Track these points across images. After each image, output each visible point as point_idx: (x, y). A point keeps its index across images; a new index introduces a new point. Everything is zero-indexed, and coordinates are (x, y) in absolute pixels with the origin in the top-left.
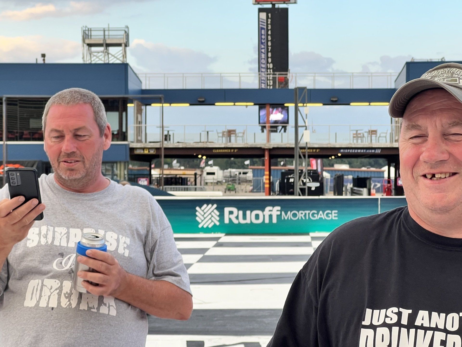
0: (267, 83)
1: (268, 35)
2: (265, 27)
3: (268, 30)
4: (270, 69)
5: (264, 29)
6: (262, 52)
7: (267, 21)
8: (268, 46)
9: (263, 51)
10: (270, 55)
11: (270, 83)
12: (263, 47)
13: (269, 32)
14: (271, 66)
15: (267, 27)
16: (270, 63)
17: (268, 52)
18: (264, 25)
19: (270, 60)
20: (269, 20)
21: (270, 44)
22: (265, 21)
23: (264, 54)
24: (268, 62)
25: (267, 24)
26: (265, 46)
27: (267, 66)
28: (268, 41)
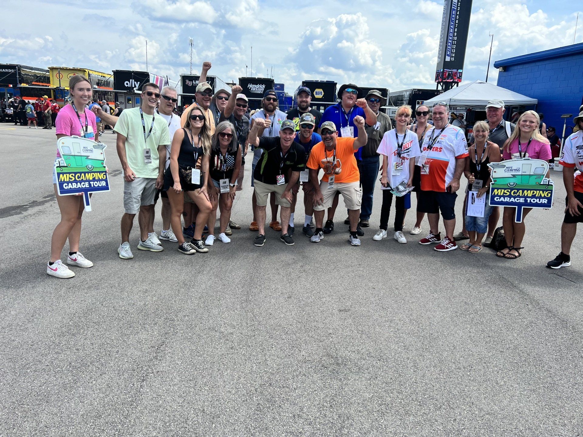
0: (452, 51)
1: (457, 15)
2: (456, 9)
3: (457, 11)
4: (455, 40)
5: (454, 10)
6: (451, 28)
7: (458, 4)
8: (456, 23)
9: (452, 26)
10: (456, 30)
11: (453, 51)
12: (452, 24)
13: (458, 13)
14: (456, 38)
15: (457, 8)
16: (455, 36)
17: (455, 28)
18: (455, 7)
19: (455, 34)
20: (459, 3)
21: (457, 22)
22: (456, 4)
23: (452, 29)
24: (454, 36)
25: (458, 6)
26: (453, 23)
27: (453, 38)
28: (456, 19)
